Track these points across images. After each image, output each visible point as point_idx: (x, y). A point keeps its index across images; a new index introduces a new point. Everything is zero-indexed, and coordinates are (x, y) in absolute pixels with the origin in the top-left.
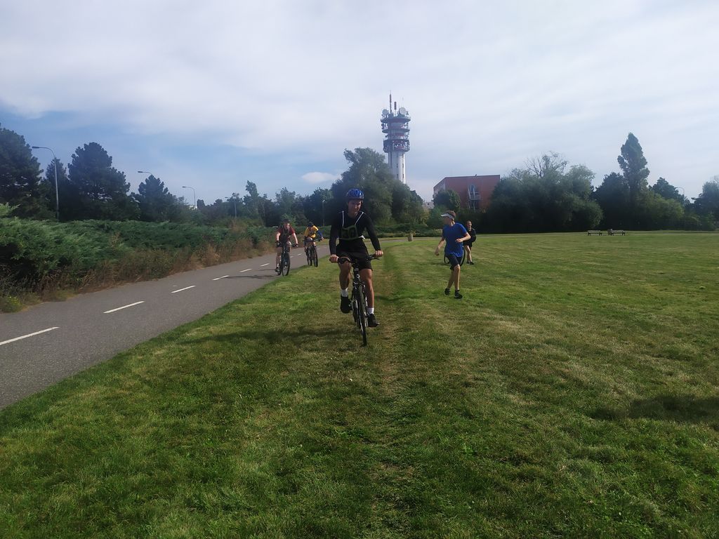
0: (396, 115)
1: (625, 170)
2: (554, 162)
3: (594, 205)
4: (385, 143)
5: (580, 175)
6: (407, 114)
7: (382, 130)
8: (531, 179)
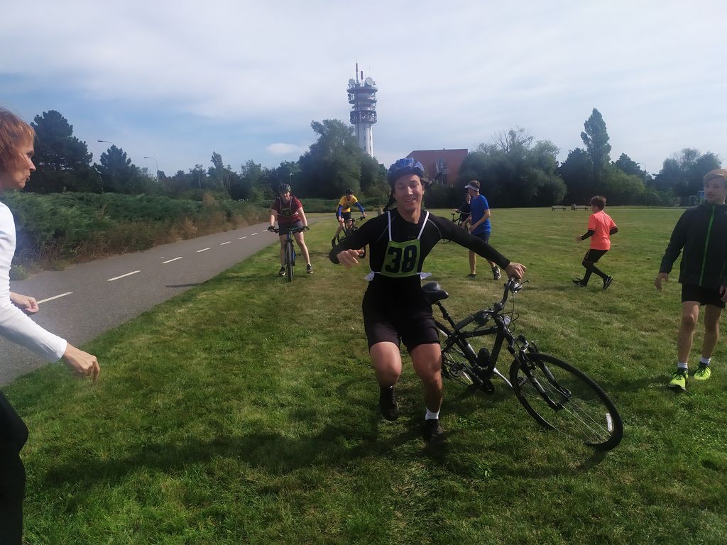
0: (362, 85)
1: (589, 145)
2: (520, 137)
3: (559, 181)
4: (352, 114)
5: (545, 151)
6: (374, 84)
7: (348, 101)
8: (498, 153)
